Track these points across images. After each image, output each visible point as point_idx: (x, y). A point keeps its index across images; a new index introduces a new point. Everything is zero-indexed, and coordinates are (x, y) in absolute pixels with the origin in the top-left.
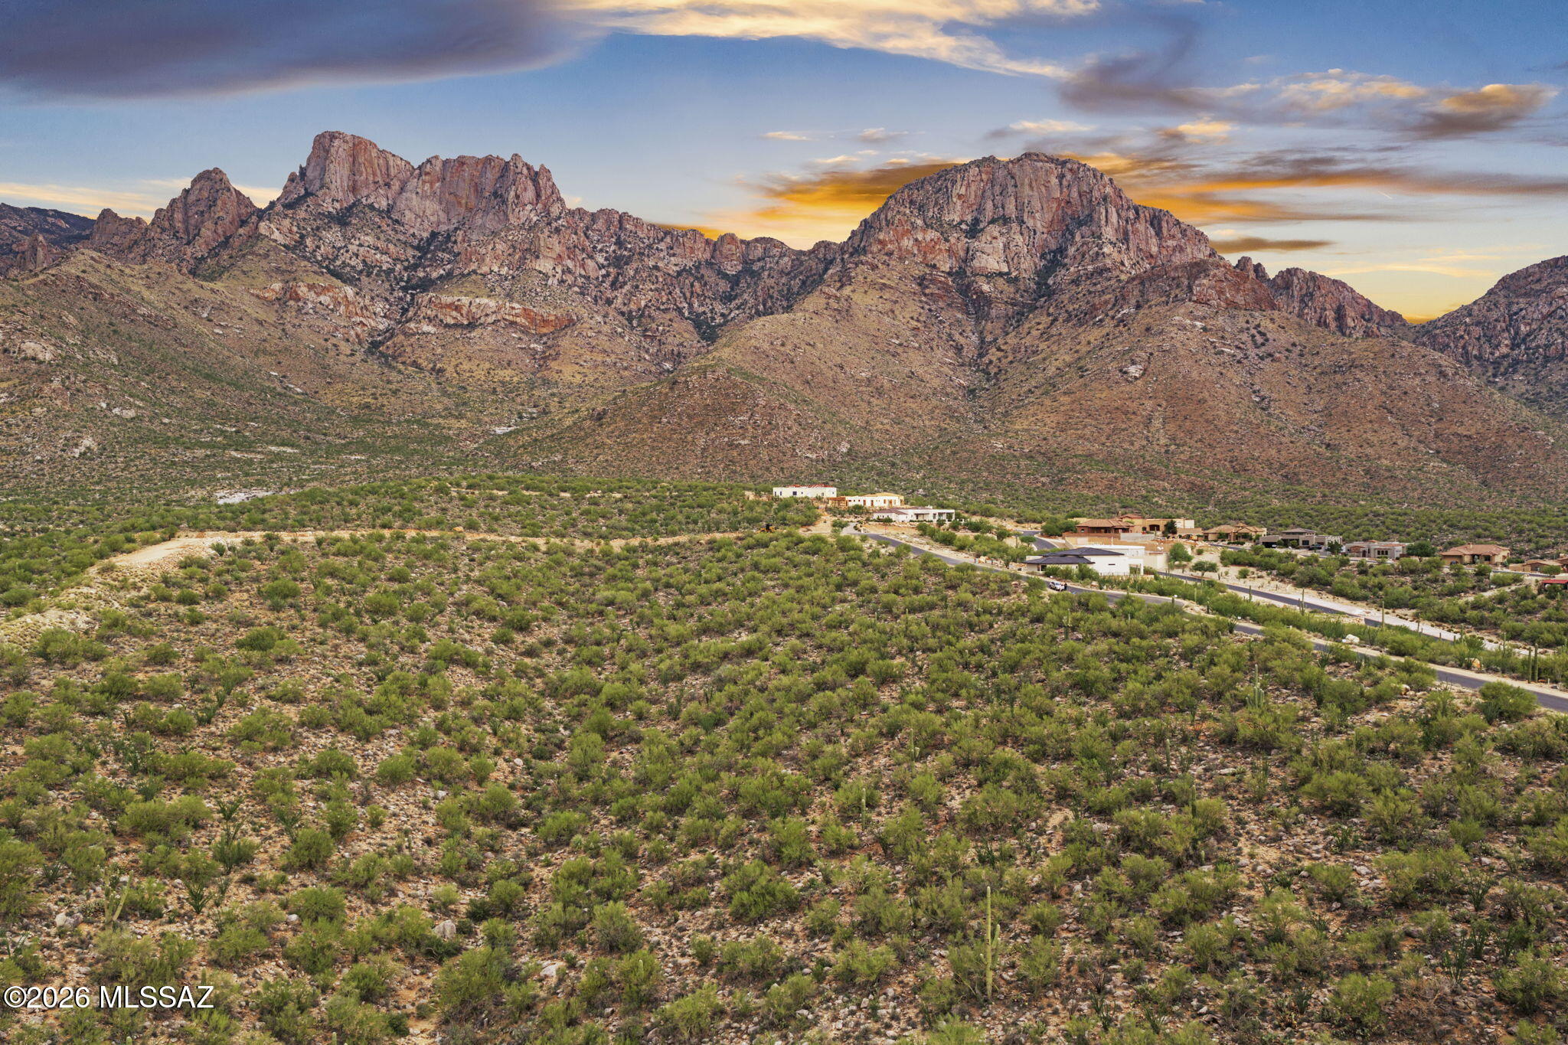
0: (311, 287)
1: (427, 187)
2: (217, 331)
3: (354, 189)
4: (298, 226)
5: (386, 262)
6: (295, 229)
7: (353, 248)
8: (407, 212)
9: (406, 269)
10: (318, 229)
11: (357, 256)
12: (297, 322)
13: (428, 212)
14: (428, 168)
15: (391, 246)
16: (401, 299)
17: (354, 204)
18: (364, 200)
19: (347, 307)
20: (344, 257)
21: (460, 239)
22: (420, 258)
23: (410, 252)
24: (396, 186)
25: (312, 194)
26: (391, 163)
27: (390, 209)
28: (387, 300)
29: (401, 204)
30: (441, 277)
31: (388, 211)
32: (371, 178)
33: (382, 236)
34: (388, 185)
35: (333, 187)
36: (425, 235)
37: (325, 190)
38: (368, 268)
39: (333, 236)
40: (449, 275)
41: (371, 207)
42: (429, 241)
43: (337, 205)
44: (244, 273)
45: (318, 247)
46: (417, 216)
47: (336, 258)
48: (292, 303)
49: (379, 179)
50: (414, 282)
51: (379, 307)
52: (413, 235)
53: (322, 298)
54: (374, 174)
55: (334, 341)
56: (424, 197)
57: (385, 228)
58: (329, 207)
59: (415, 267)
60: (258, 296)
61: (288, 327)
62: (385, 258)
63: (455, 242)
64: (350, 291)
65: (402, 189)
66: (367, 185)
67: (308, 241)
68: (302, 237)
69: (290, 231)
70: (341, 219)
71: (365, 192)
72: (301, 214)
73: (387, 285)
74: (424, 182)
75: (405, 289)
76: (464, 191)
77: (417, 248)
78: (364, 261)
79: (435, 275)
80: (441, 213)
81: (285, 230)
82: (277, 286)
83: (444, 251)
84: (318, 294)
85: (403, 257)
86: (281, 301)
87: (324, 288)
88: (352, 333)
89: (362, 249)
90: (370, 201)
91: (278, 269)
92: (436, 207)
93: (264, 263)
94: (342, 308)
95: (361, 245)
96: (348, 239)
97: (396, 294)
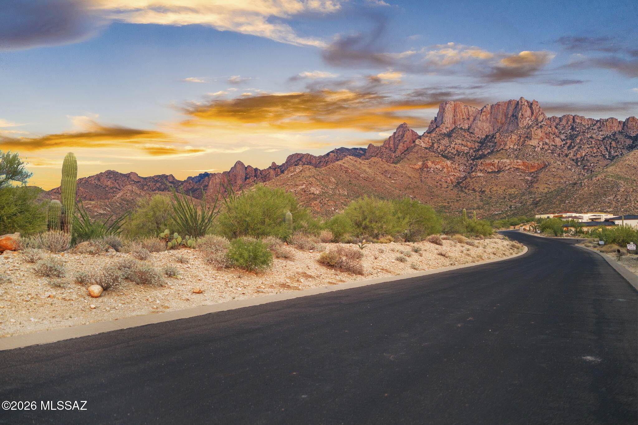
0: (433, 162)
1: (484, 117)
2: (392, 181)
3: (455, 123)
4: (432, 140)
5: (466, 149)
6: (430, 141)
7: (453, 146)
8: (476, 128)
9: (474, 151)
10: (439, 140)
11: (454, 148)
12: (426, 176)
13: (485, 127)
14: (485, 109)
15: (469, 143)
16: (471, 164)
17: (454, 129)
18: (458, 127)
19: (447, 168)
20: (449, 149)
21: (498, 136)
22: (481, 146)
23: (477, 144)
24: (472, 119)
25: (438, 127)
26: (470, 110)
27: (469, 128)
28: (465, 164)
29: (473, 126)
30: (488, 153)
31: (468, 129)
32: (461, 117)
33: (465, 140)
34: (468, 119)
35: (446, 123)
36: (483, 137)
37: (443, 124)
38: (458, 153)
39: (445, 142)
40: (492, 151)
41: (461, 129)
42: (485, 140)
43: (448, 130)
44: (408, 159)
45: (439, 147)
46: (480, 129)
47: (446, 150)
48: (425, 169)
49: (465, 117)
50: (477, 156)
51: (462, 168)
52: (478, 137)
53: (437, 166)
54: (463, 115)
55: (441, 183)
56: (483, 121)
57: (466, 136)
58: (444, 131)
59: (478, 150)
60: (413, 168)
61: (423, 179)
62: (466, 148)
63: (495, 138)
64: (449, 163)
65: (474, 120)
66: (460, 120)
67: (435, 145)
68: (433, 144)
69: (428, 142)
70: (449, 135)
71: (459, 123)
72: (433, 135)
73: (466, 159)
74: (483, 115)
75: (473, 160)
76: (500, 117)
77: (480, 142)
78: (457, 150)
79: (486, 152)
80: (490, 127)
81: (426, 142)
82: (420, 163)
83: (490, 142)
84: (435, 165)
85: (473, 147)
86: (421, 169)
87: (438, 162)
88: (449, 179)
89: (456, 145)
90: (461, 126)
91: (421, 157)
92: (488, 124)
93: (416, 155)
94: (445, 170)
95: (456, 144)
96: (451, 142)
97: (469, 162)
